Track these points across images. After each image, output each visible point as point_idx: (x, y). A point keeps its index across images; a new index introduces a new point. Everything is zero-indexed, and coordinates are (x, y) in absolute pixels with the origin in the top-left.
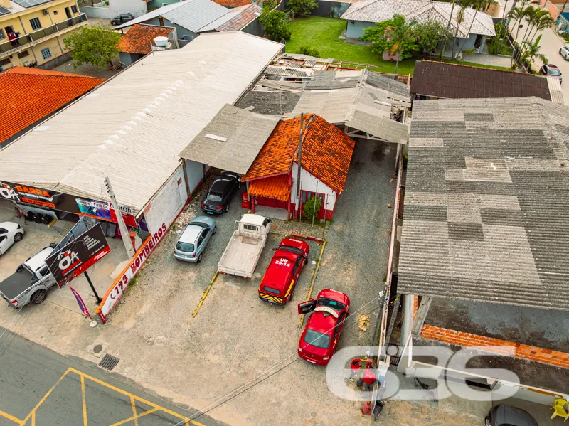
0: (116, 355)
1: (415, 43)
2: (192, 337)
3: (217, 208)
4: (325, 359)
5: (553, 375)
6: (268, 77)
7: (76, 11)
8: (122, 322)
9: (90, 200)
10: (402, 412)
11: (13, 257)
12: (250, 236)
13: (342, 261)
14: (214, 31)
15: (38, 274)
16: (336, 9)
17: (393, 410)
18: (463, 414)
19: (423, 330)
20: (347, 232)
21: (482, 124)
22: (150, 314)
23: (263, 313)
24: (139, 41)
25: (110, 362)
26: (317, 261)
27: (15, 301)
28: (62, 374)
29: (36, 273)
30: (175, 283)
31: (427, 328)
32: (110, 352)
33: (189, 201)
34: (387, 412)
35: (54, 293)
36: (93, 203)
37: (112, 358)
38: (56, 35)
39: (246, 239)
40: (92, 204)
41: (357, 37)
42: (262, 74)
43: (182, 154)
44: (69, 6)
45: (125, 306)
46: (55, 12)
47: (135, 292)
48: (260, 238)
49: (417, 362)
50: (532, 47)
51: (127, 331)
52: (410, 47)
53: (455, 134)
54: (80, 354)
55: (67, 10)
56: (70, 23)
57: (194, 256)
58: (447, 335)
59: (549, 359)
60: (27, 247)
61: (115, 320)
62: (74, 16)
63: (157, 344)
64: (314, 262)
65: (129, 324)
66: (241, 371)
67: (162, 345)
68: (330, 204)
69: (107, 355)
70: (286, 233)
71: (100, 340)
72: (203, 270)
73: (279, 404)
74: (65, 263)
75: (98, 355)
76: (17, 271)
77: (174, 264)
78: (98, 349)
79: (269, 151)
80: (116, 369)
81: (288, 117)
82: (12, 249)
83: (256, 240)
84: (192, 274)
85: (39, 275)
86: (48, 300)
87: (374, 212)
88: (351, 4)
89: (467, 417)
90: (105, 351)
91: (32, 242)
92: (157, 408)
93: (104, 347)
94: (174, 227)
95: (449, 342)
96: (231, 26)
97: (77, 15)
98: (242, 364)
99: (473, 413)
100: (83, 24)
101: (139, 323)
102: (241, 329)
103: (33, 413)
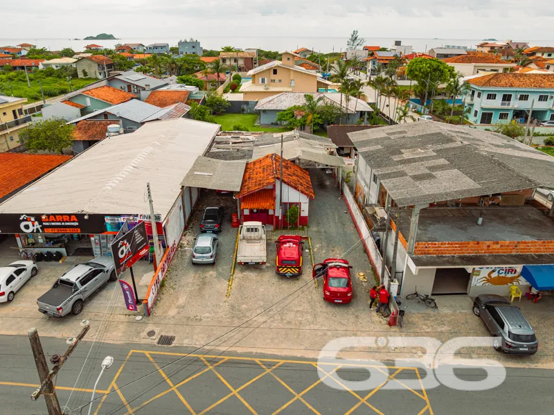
0: (170, 334)
1: (319, 118)
2: (233, 309)
3: (215, 226)
4: (349, 295)
5: (505, 258)
6: (218, 143)
7: (22, 114)
8: (166, 312)
9: (120, 215)
10: (417, 320)
11: (34, 287)
12: (253, 238)
13: (328, 246)
14: (158, 119)
15: (78, 283)
16: (245, 107)
17: (410, 320)
18: (458, 312)
19: (416, 248)
20: (323, 230)
21: (402, 135)
22: (188, 302)
23: (283, 285)
24: (90, 131)
25: (166, 340)
26: (309, 249)
27: (61, 308)
28: (127, 355)
29: (76, 282)
30: (201, 280)
31: (418, 244)
32: (164, 334)
33: (186, 228)
34: (406, 322)
35: (89, 305)
36: (122, 218)
37: (167, 337)
38: (5, 132)
39: (249, 240)
40: (121, 220)
41: (269, 123)
42: (213, 141)
43: (182, 183)
44: (17, 109)
45: (162, 302)
46: (4, 114)
47: (168, 292)
48: (261, 238)
49: (420, 267)
50: (403, 112)
51: (173, 317)
52: (316, 121)
53: (386, 142)
54: (136, 340)
55: (14, 112)
56: (17, 123)
57: (211, 257)
58: (433, 247)
59: (499, 249)
60: (45, 279)
61: (158, 311)
62: (20, 117)
63: (205, 320)
64: (307, 251)
65: (173, 312)
66: (285, 322)
67: (209, 319)
68: (305, 212)
69: (162, 336)
70: (276, 238)
71: (150, 328)
72: (220, 269)
73: (325, 334)
74: (122, 253)
75: (154, 337)
76: (54, 287)
77: (193, 269)
78: (151, 333)
79: (249, 178)
80: (174, 343)
81: (251, 161)
82: (30, 282)
83: (259, 240)
84: (211, 273)
85: (78, 285)
86: (86, 310)
87: (337, 217)
88: (257, 102)
89: (460, 313)
90: (159, 334)
91: (48, 275)
92: (227, 358)
93: (157, 332)
94: (181, 247)
95: (435, 254)
96: (170, 116)
97: (22, 117)
98: (284, 318)
99: (464, 309)
100: (27, 124)
101: (182, 310)
102: (271, 298)
103: (113, 383)
